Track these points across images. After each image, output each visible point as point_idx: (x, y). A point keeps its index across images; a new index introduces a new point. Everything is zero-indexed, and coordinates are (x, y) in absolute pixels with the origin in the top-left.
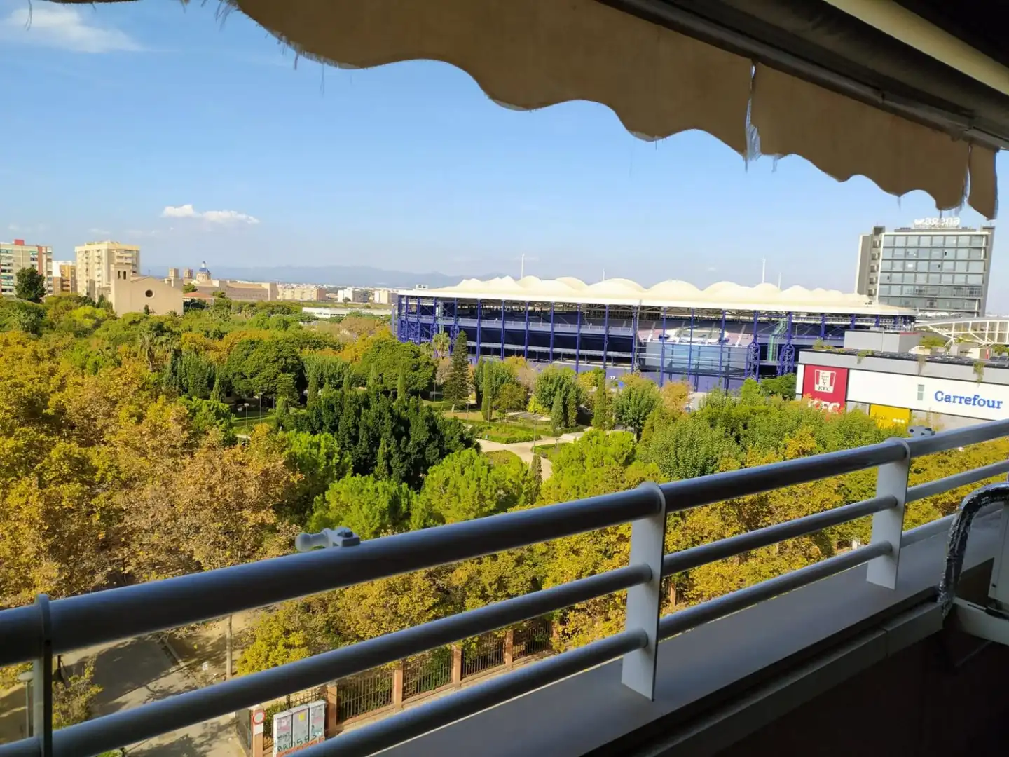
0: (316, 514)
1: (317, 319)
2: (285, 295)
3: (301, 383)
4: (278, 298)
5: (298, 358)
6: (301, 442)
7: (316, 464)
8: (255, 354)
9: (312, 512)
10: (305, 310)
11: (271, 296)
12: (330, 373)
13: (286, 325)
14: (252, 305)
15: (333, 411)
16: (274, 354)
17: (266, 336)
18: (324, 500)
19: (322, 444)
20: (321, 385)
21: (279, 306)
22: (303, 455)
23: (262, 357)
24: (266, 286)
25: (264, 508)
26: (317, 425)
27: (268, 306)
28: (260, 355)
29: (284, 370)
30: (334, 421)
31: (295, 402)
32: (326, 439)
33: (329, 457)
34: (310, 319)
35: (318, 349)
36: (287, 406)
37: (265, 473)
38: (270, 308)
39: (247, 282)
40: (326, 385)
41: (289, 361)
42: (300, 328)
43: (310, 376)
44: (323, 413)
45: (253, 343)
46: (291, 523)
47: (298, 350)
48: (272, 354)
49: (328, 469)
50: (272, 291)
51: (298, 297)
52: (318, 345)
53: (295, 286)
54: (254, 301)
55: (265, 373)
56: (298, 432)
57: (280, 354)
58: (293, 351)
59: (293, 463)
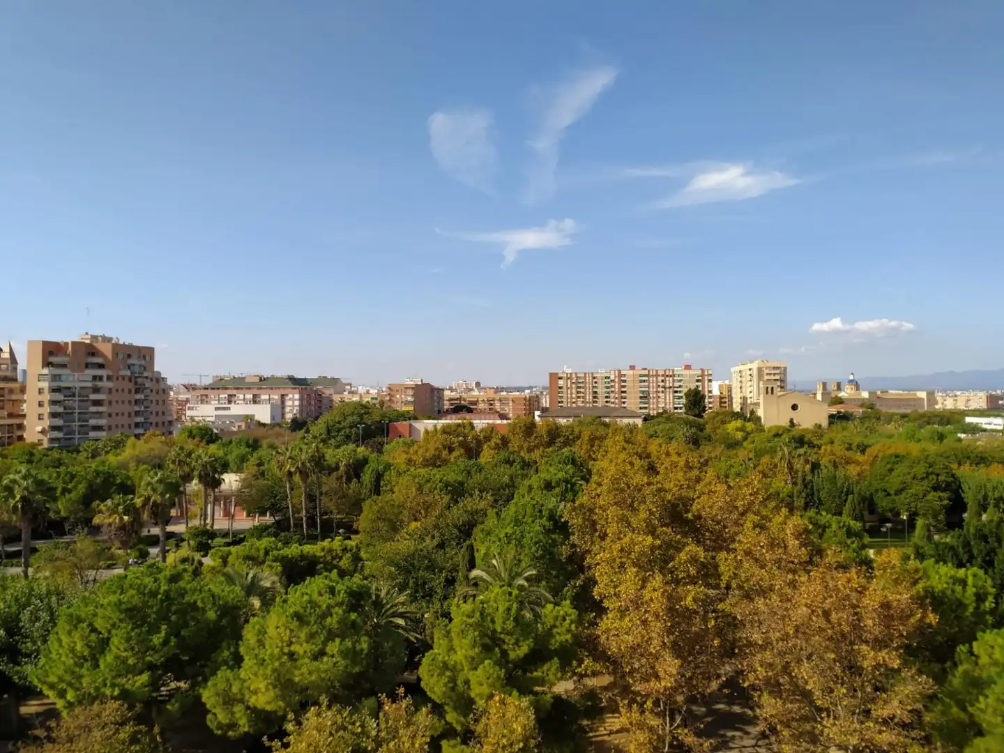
0: (961, 669)
1: (985, 430)
2: (946, 403)
3: (957, 507)
4: (937, 407)
5: (953, 476)
6: (941, 576)
7: (961, 605)
8: (900, 469)
9: (955, 665)
10: (968, 420)
11: (929, 406)
12: (997, 495)
13: (941, 437)
14: (904, 416)
15: (987, 542)
16: (923, 470)
17: (914, 449)
18: (971, 653)
19: (970, 581)
20: (984, 507)
21: (936, 416)
22: (943, 592)
23: (909, 473)
24: (922, 395)
25: (886, 647)
26: (965, 558)
27: (922, 416)
28: (906, 470)
29: (936, 488)
30: (988, 554)
31: (941, 526)
32: (975, 576)
33: (980, 598)
34: (975, 429)
35: (982, 465)
36: (929, 530)
37: (886, 605)
38: (926, 419)
39: (901, 392)
40: (991, 509)
41: (941, 478)
42: (960, 440)
43: (969, 497)
44: (972, 543)
45: (897, 456)
46: (920, 672)
47: (954, 466)
48: (920, 470)
49: (978, 614)
50: (929, 400)
51: (961, 406)
52: (982, 460)
53: (958, 393)
54: (909, 411)
55: (913, 491)
56: (937, 562)
57: (931, 470)
58: (946, 467)
59: (935, 600)
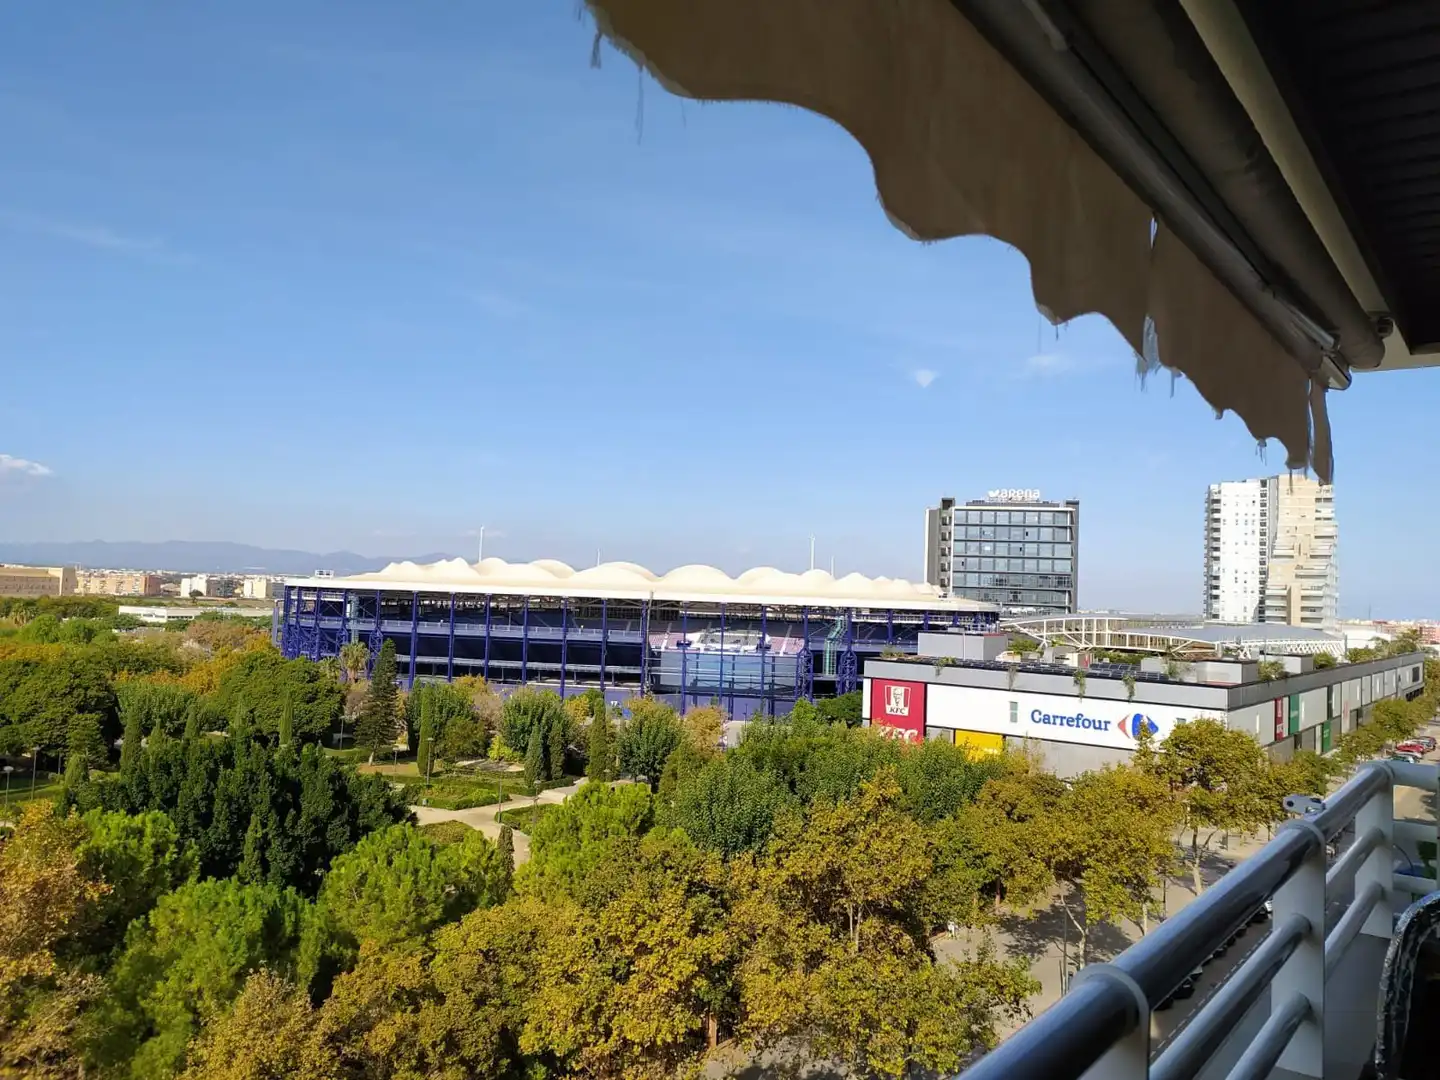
0: (130, 952)
1: (144, 624)
2: (90, 586)
3: (112, 727)
4: (76, 591)
5: (108, 689)
6: (109, 829)
7: (135, 864)
8: (29, 684)
9: (124, 947)
10: (123, 610)
11: (65, 588)
12: (164, 710)
13: (89, 635)
14: (30, 604)
15: (169, 774)
16: (66, 682)
17: (52, 651)
18: (146, 926)
19: (148, 830)
20: (146, 731)
21: (79, 604)
22: (111, 852)
23: (43, 688)
24: (57, 573)
25: (33, 949)
26: (138, 799)
27: (57, 603)
28: (40, 684)
29: (81, 709)
30: (170, 789)
31: (101, 760)
32: (154, 821)
33: (159, 850)
34: (131, 623)
35: (143, 672)
36: (86, 768)
37: (41, 886)
38: (62, 608)
39: (21, 567)
40: (155, 731)
41: (91, 693)
42: (115, 638)
43: (128, 717)
44: (150, 778)
45: (27, 664)
46: (83, 973)
47: (109, 675)
48: (61, 682)
49: (156, 872)
50: (66, 580)
51: (111, 590)
52: (143, 664)
53: (107, 572)
54: (35, 596)
55: (48, 714)
56: (104, 811)
57: (77, 681)
58: (99, 677)
59: (94, 865)
